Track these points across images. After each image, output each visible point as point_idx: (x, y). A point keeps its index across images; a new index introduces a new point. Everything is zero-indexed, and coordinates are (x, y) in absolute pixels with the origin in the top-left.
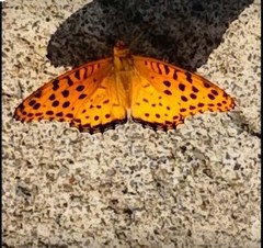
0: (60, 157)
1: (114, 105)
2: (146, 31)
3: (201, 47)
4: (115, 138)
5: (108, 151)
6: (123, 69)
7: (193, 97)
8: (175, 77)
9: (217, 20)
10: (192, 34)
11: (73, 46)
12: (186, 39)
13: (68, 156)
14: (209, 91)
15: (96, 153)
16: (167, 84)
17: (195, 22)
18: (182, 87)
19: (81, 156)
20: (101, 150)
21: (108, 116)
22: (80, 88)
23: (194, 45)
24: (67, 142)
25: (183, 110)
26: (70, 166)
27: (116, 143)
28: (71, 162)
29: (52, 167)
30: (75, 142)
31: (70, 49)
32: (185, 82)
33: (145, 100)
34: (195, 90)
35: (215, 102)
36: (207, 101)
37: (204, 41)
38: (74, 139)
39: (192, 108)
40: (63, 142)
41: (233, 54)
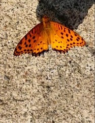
0: (22, 64)
2: (56, 14)
3: (77, 21)
4: (43, 57)
5: (41, 62)
6: (47, 27)
7: (71, 40)
8: (65, 31)
9: (84, 10)
10: (74, 15)
12: (72, 17)
13: (25, 63)
15: (36, 63)
16: (62, 34)
17: (75, 10)
18: (67, 35)
19: (30, 64)
20: (38, 62)
21: (42, 48)
23: (75, 20)
24: (25, 58)
25: (68, 45)
26: (26, 68)
27: (44, 59)
28: (26, 66)
29: (18, 68)
30: (27, 58)
31: (26, 20)
32: (68, 33)
33: (56, 41)
34: (72, 37)
35: (79, 42)
36: (76, 42)
37: (79, 18)
38: (27, 57)
39: (71, 44)
40: (23, 58)
41: (90, 24)
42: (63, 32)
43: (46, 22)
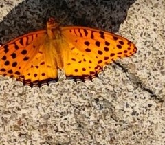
0: (11, 105)
1: (48, 67)
2: (69, 15)
3: (108, 27)
4: (49, 91)
5: (44, 101)
6: (54, 39)
8: (92, 37)
9: (119, 7)
10: (101, 17)
11: (19, 25)
12: (98, 21)
13: (17, 104)
14: (117, 42)
15: (36, 102)
16: (87, 43)
17: (103, 8)
18: (98, 44)
19: (25, 104)
20: (40, 101)
22: (24, 52)
23: (103, 25)
24: (16, 94)
25: (100, 62)
26: (18, 112)
27: (50, 96)
28: (19, 109)
29: (5, 113)
30: (21, 95)
31: (17, 27)
33: (74, 60)
34: (107, 44)
35: (122, 50)
37: (110, 23)
38: (20, 92)
40: (13, 95)
41: (130, 32)
42: (90, 40)
43: (52, 30)
